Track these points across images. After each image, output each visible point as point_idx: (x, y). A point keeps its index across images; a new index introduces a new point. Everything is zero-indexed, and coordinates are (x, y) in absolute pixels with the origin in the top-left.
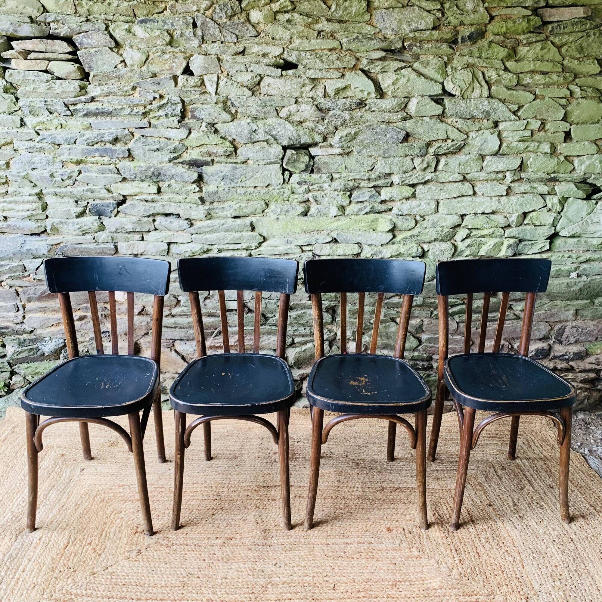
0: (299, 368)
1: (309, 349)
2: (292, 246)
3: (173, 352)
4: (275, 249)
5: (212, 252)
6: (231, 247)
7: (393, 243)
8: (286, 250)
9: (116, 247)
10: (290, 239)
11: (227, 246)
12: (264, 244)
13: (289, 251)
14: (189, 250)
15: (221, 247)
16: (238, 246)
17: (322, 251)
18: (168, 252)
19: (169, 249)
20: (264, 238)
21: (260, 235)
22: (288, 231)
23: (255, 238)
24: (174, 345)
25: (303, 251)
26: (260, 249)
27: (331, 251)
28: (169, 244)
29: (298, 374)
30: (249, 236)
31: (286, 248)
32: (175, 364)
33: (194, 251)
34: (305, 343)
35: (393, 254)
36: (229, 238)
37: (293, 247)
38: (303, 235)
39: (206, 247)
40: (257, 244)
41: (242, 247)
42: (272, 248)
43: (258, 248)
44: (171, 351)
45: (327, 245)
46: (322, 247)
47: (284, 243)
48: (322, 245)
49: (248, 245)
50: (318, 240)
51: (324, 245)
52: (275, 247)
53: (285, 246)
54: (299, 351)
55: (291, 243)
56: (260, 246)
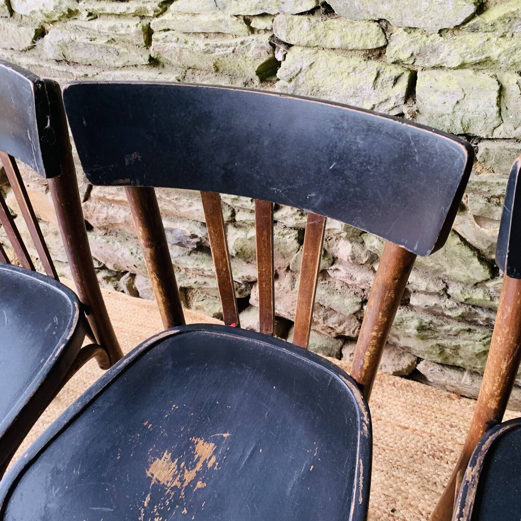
0: (248, 262)
2: (227, 16)
5: (80, 17)
6: (109, 8)
7: (474, 30)
12: (172, 7)
13: (222, 28)
16: (122, 8)
17: (292, 35)
25: (252, 30)
27: (312, 36)
29: (240, 275)
31: (213, 19)
33: (46, 12)
35: (468, 60)
39: (65, 5)
40: (156, 5)
41: (128, 8)
42: (186, 17)
43: (162, 13)
44: (46, 192)
45: (305, 18)
46: (290, 22)
47: (209, 6)
48: (293, 20)
49: (141, 5)
50: (283, 3)
51: (296, 17)
52: (194, 15)
53: (212, 14)
54: (242, 237)
55: (225, 7)
56: (165, 10)
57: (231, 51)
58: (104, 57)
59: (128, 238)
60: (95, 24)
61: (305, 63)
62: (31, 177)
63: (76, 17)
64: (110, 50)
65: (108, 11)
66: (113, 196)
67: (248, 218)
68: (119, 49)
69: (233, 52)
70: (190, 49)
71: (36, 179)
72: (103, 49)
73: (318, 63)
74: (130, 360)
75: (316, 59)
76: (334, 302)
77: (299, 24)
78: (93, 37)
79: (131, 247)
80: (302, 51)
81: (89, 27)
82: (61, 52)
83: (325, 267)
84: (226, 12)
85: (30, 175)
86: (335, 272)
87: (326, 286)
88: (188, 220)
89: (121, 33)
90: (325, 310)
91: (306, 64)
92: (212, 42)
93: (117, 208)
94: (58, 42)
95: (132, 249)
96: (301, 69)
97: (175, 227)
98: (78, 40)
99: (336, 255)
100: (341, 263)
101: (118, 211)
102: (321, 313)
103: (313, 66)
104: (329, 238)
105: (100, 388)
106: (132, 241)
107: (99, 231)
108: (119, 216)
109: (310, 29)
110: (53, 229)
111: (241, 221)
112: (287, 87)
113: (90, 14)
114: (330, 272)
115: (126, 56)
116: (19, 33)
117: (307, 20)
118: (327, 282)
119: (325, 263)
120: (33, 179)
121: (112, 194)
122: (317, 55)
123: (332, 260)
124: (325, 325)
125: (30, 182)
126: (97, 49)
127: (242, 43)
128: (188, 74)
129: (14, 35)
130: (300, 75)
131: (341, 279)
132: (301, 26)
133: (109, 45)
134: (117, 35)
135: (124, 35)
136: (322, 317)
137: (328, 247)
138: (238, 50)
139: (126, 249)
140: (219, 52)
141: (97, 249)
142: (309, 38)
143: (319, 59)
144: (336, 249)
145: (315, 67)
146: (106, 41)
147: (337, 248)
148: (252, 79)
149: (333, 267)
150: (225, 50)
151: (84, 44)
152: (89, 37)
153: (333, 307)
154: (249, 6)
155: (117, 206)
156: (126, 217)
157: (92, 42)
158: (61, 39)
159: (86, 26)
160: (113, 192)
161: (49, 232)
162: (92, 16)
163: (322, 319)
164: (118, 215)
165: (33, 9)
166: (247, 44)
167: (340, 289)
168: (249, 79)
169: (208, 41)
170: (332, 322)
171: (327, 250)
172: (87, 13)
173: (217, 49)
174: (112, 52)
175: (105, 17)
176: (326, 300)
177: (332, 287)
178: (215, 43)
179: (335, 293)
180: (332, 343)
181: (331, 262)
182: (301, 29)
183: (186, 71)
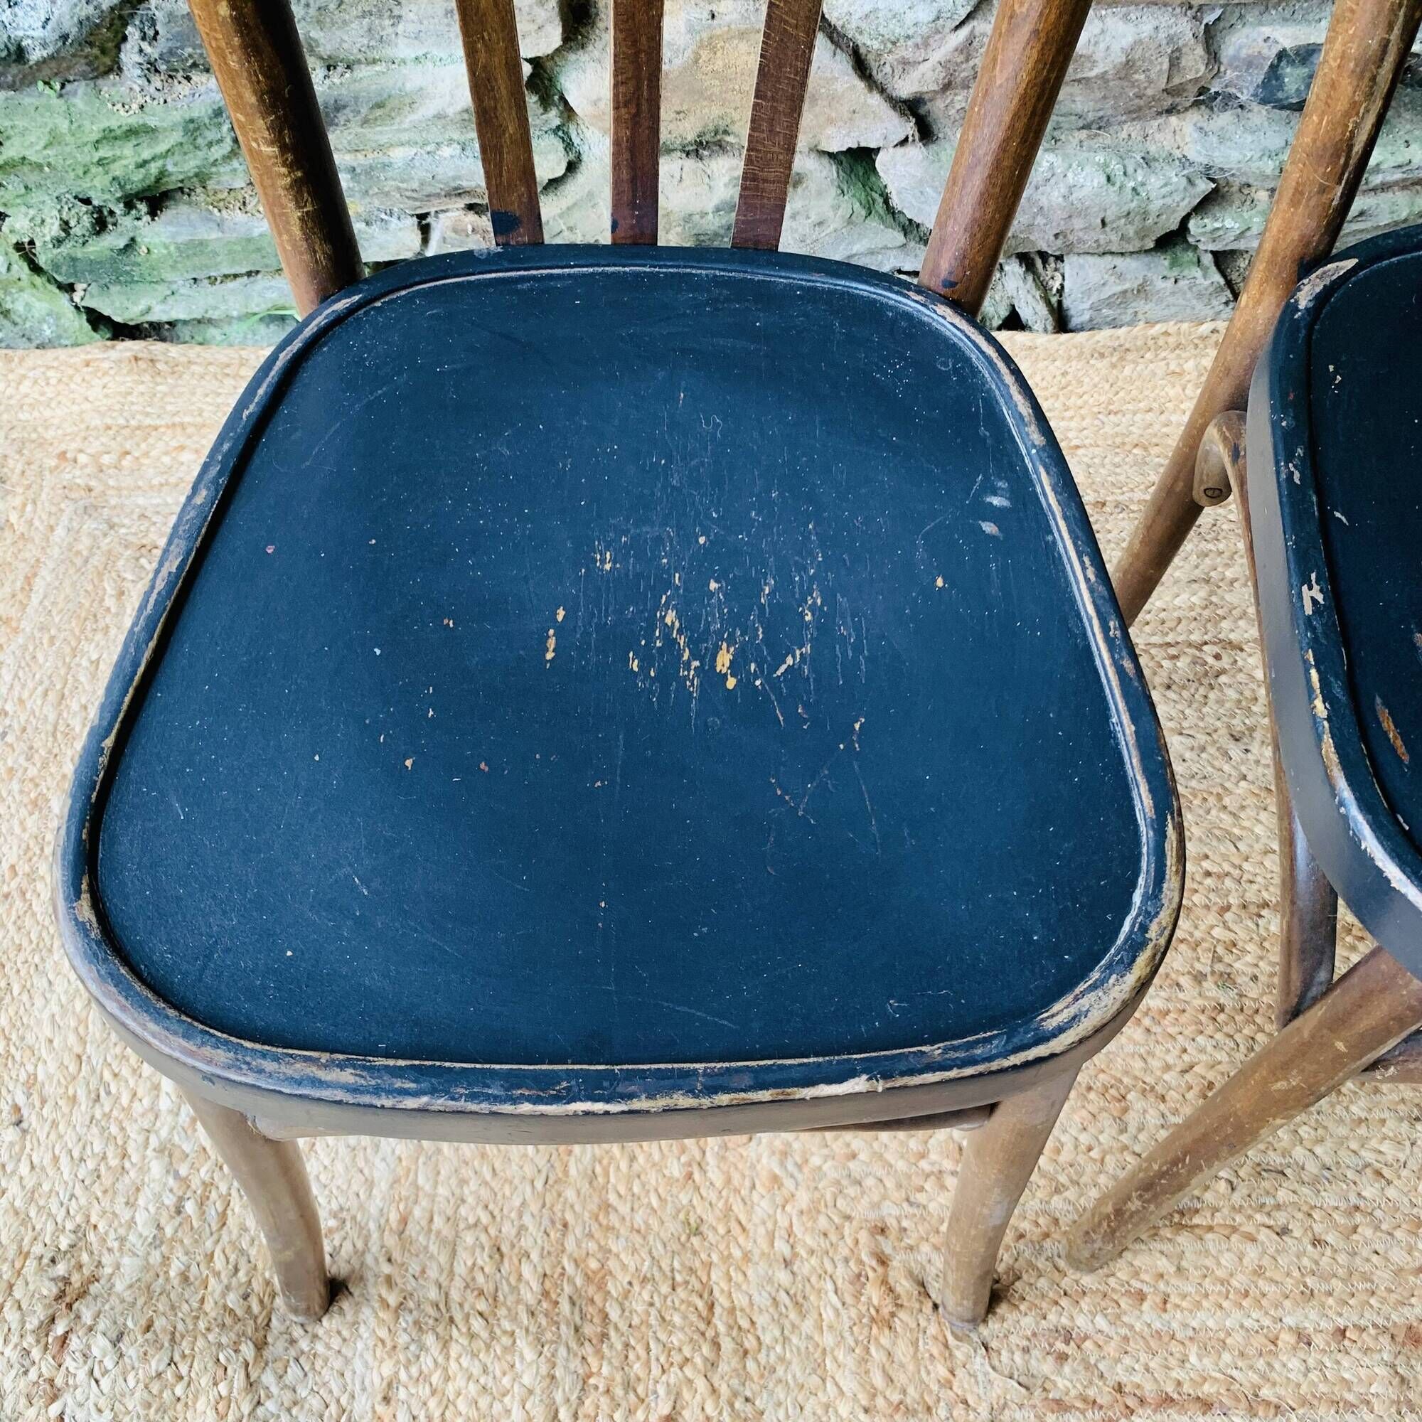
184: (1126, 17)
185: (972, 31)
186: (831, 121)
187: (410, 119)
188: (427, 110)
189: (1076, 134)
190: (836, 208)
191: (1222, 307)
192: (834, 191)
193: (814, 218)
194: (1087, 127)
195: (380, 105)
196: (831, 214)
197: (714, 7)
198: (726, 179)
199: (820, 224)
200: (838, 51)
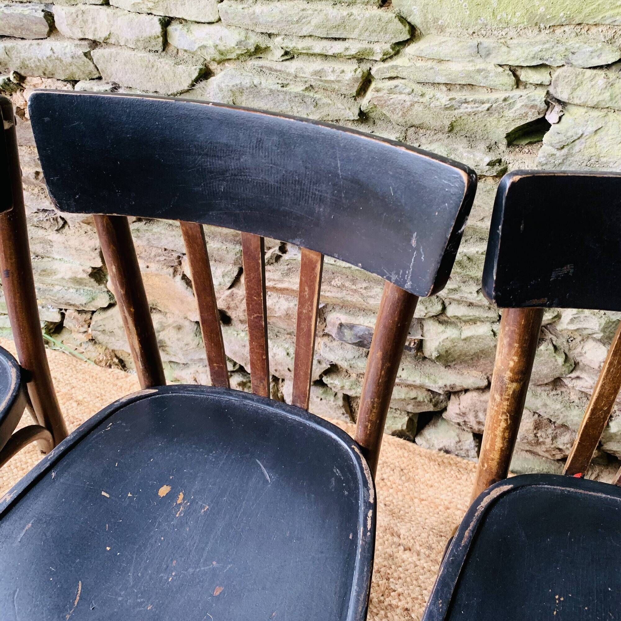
0: (447, 366)
1: (479, 337)
2: (490, 65)
3: (179, 277)
4: (438, 67)
5: (269, 57)
6: (318, 47)
8: (469, 75)
9: (49, 17)
10: (487, 42)
11: (308, 42)
12: (410, 50)
13: (479, 79)
14: (210, 43)
15: (290, 45)
16: (337, 47)
17: (578, 93)
18: (166, 44)
19: (165, 35)
20: (413, 29)
21: (402, 19)
22: (486, 16)
23: (385, 30)
24: (180, 263)
25: (518, 83)
26: (398, 61)
27: (607, 95)
28: (166, 22)
29: (441, 383)
30: (370, 19)
31: (470, 67)
32: (182, 302)
33: (222, 48)
34: (474, 321)
36: (314, 22)
37: (491, 67)
38: (532, 34)
39: (253, 40)
40: (387, 47)
41: (347, 49)
42: (429, 64)
43: (391, 57)
44: (174, 276)
45: (601, 73)
46: (580, 77)
47: (467, 52)
48: (584, 74)
49: (365, 45)
50: (573, 53)
51: (589, 72)
52: (440, 61)
53: (469, 61)
54: (454, 336)
55: (488, 55)
56: (397, 53)
57: (486, 108)
58: (294, 108)
59: (278, 334)
60: (293, 66)
61: (589, 128)
62: (155, 256)
63: (260, 56)
64: (306, 100)
65: (317, 50)
66: (274, 283)
67: (466, 313)
68: (320, 99)
69: (488, 110)
70: (427, 104)
71: (162, 258)
72: (297, 99)
73: (607, 129)
74: (473, 531)
75: (606, 123)
76: (572, 418)
77: (591, 81)
78: (285, 82)
79: (286, 346)
80: (586, 112)
81: (283, 69)
82: (231, 99)
83: (562, 374)
84: (488, 60)
85: (153, 254)
86: (574, 381)
87: (560, 398)
88: (374, 313)
89: (328, 78)
90: (555, 427)
91: (591, 128)
92: (459, 95)
93: (275, 298)
94: (233, 86)
95: (288, 349)
96: (582, 135)
97: (357, 322)
98: (263, 85)
99: (578, 359)
100: (583, 370)
101: (277, 302)
102: (550, 431)
103: (598, 132)
104: (572, 339)
105: (455, 575)
106: (284, 338)
107: (240, 324)
108: (279, 308)
109: (606, 87)
110: (175, 322)
111: (455, 316)
112: (555, 155)
113: (286, 53)
114: (566, 381)
115: (326, 109)
116: (174, 73)
117: (604, 75)
118: (559, 392)
119: (563, 370)
120: (158, 258)
121: (274, 280)
122: (607, 119)
123: (574, 366)
124: (553, 446)
125: (150, 262)
126: (287, 97)
127: (505, 100)
128: (409, 133)
129: (166, 75)
130: (577, 141)
131: (583, 390)
132: (593, 83)
133: (307, 93)
134: (321, 81)
135: (333, 81)
136: (550, 436)
137: (570, 349)
138: (497, 107)
139: (280, 349)
140: (465, 109)
141: (237, 348)
142: (601, 98)
143: (610, 124)
144: (581, 353)
145: (601, 133)
146: (304, 88)
147: (584, 352)
148: (496, 143)
149: (573, 375)
150: (477, 107)
151: (271, 91)
152: (280, 82)
153: (569, 424)
154: (525, 55)
155: (275, 294)
156: (289, 309)
157: (284, 89)
158: (238, 82)
159: (279, 68)
160: (276, 278)
161: (169, 326)
162: (289, 55)
163: (550, 438)
164: (277, 307)
165: (204, 43)
166: (511, 101)
167: (577, 401)
168: (493, 142)
169: (453, 94)
170: (562, 442)
171: (568, 353)
172: (283, 52)
173: (465, 105)
174: (309, 103)
175: (306, 57)
176: (561, 416)
177: (567, 398)
178: (464, 98)
179: (572, 407)
180: (553, 467)
181: (571, 369)
182: (592, 86)
183: (407, 130)
184: (287, 299)
185: (232, 292)
186: (189, 310)
187: (55, 277)
188: (59, 276)
189: (286, 335)
190: (193, 340)
191: (341, 415)
192: (193, 335)
193: (185, 342)
194: (288, 334)
195: (44, 271)
196: (191, 342)
197: (148, 264)
198: (157, 322)
199: (187, 344)
200: (189, 287)
